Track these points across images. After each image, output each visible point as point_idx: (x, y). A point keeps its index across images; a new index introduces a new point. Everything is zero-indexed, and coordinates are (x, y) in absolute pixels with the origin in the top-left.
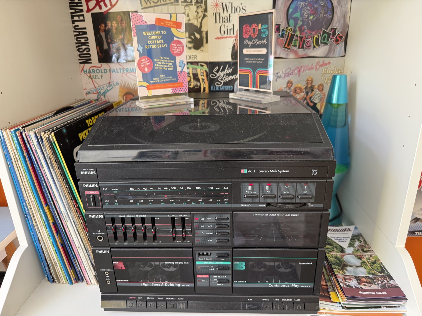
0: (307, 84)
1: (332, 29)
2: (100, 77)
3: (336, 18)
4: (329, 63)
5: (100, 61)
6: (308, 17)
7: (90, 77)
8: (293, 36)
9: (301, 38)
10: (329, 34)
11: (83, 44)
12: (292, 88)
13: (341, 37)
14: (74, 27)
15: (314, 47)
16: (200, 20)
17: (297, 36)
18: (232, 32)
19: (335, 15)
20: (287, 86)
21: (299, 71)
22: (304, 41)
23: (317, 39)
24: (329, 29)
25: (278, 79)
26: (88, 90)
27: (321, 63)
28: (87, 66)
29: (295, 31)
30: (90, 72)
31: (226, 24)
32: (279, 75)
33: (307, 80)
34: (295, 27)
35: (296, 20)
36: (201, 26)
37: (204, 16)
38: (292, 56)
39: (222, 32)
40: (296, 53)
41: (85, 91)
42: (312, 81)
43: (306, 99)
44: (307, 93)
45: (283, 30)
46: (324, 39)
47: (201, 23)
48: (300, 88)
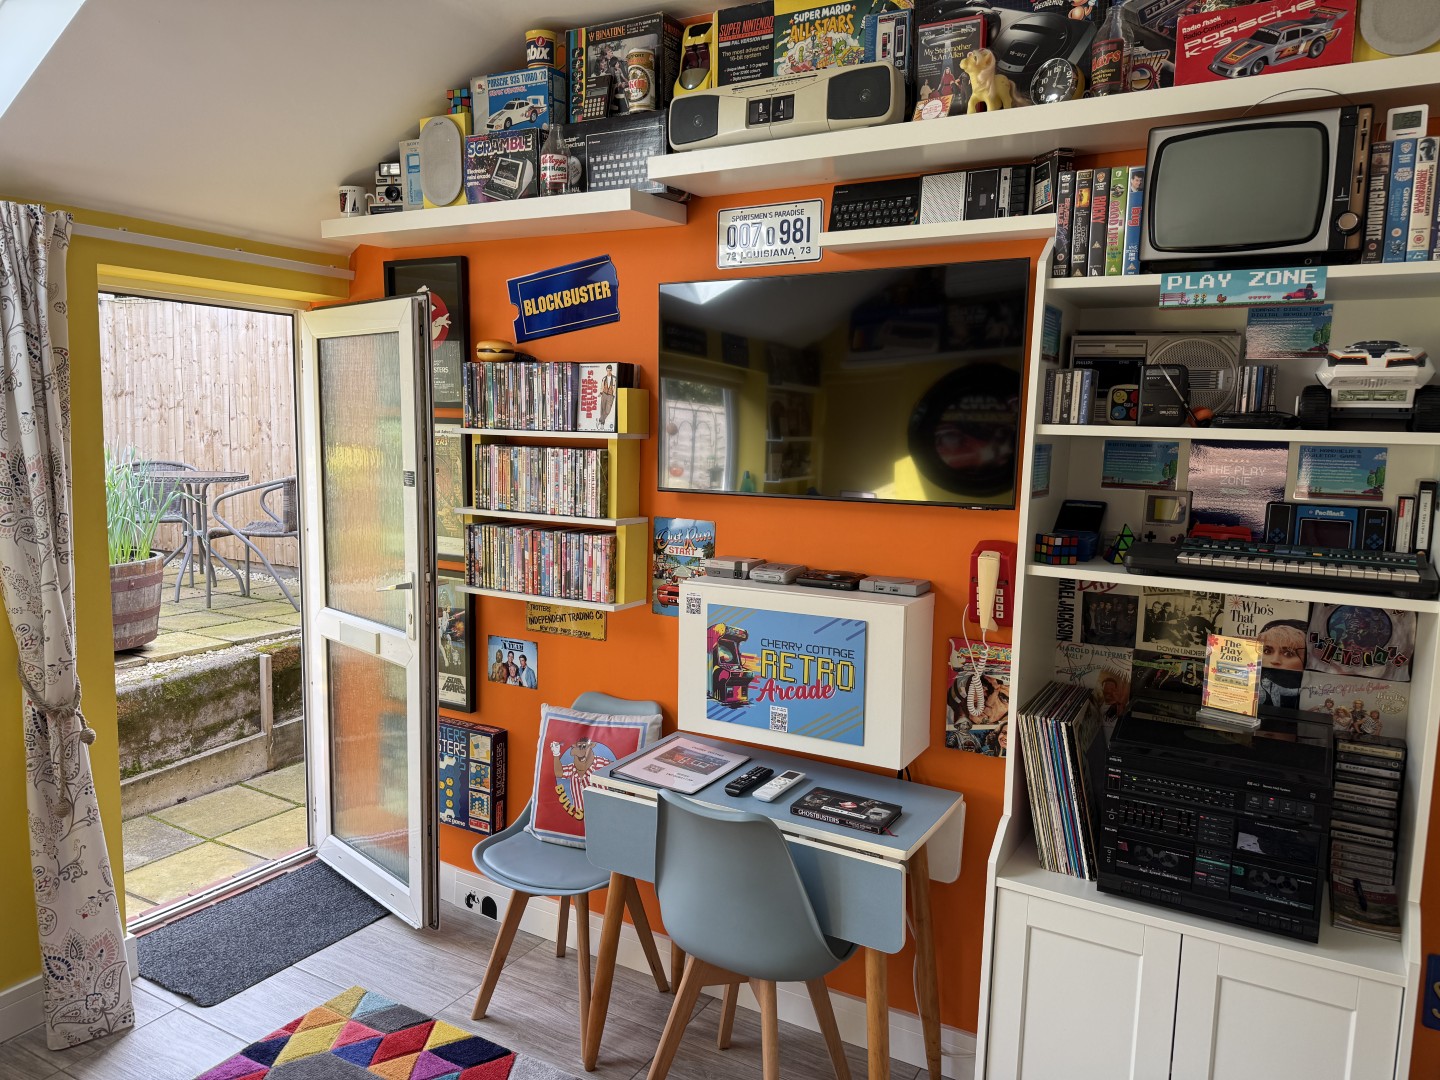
0: (1355, 707)
1: (1389, 648)
2: (1079, 657)
3: (1395, 636)
4: (1387, 687)
5: (1082, 642)
6: (1356, 631)
7: (1066, 655)
8: (1334, 649)
9: (1346, 653)
10: (1386, 654)
11: (1066, 620)
12: (1333, 709)
13: (1404, 659)
14: (1060, 603)
15: (1365, 665)
16: (1213, 615)
17: (1340, 650)
18: (1253, 633)
19: (1394, 632)
20: (1326, 705)
21: (1343, 690)
22: (1350, 656)
23: (1369, 657)
24: (1386, 647)
25: (1313, 695)
26: (1059, 669)
27: (1375, 685)
28: (1065, 644)
29: (1337, 644)
30: (1067, 649)
31: (1246, 624)
32: (1315, 690)
33: (1355, 703)
34: (1338, 639)
35: (1340, 632)
36: (1214, 622)
37: (1220, 612)
38: (1332, 671)
39: (1241, 632)
40: (1338, 668)
41: (1057, 669)
42: (1362, 705)
43: (1353, 725)
44: (1355, 719)
45: (1321, 641)
46: (1379, 658)
47: (1215, 619)
48: (1344, 711)
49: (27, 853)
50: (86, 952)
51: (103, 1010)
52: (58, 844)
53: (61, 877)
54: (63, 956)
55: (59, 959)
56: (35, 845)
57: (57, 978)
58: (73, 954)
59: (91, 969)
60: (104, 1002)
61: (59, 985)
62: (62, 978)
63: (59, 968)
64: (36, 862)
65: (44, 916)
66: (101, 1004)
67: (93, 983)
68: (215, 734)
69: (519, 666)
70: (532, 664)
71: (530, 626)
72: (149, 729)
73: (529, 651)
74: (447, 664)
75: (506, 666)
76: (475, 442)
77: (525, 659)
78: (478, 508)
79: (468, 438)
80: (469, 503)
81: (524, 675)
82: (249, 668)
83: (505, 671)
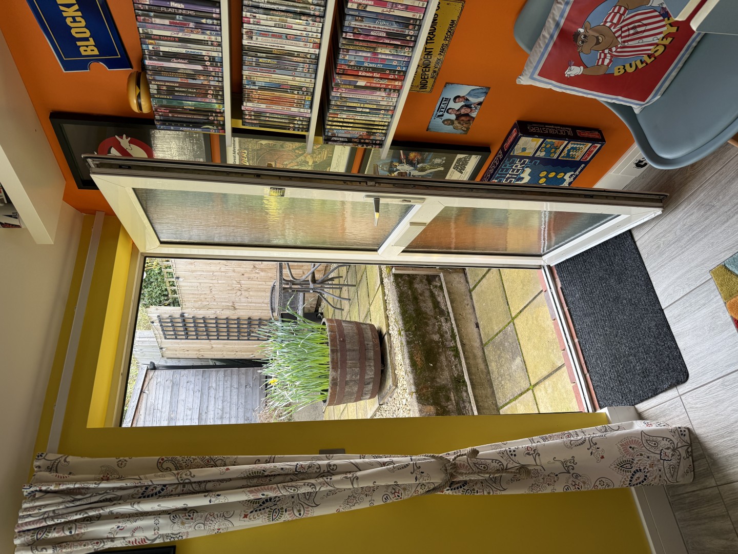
49: (553, 494)
50: (628, 458)
51: (674, 450)
52: (547, 473)
53: (572, 472)
54: (629, 475)
55: (632, 478)
56: (548, 490)
57: (645, 479)
58: (628, 466)
59: (641, 455)
60: (668, 448)
61: (650, 478)
62: (646, 476)
63: (639, 478)
64: (559, 489)
65: (600, 486)
66: (670, 451)
67: (652, 455)
68: (438, 303)
69: (463, 103)
70: (464, 90)
71: (428, 89)
72: (432, 341)
73: (451, 93)
74: (442, 169)
75: (458, 117)
76: (239, 124)
77: (458, 97)
78: (308, 130)
79: (236, 131)
80: (303, 138)
81: (473, 100)
82: (400, 280)
83: (463, 118)
